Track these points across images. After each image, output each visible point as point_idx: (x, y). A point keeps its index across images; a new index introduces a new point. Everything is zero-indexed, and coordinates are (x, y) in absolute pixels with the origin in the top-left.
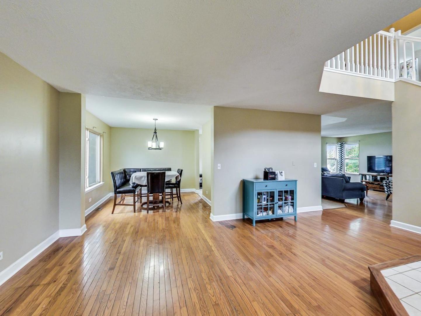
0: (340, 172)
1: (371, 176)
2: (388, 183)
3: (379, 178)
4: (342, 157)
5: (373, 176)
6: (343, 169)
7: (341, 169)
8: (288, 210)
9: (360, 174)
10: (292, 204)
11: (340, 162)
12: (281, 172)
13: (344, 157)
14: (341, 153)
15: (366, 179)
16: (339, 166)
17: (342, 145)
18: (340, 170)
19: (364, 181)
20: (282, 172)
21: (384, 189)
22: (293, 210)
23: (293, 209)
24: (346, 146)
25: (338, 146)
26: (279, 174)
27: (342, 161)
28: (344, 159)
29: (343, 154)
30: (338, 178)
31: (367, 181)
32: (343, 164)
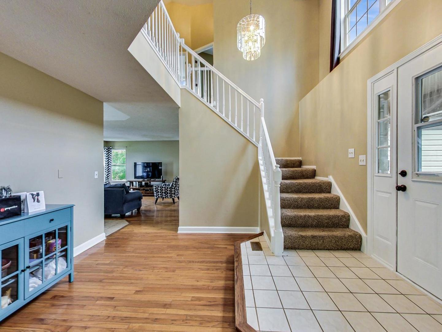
0: (106, 180)
1: (137, 182)
2: (157, 188)
3: (143, 183)
4: (110, 163)
5: (139, 183)
6: (110, 177)
7: (108, 177)
8: (56, 270)
9: (128, 181)
10: (64, 253)
11: (107, 170)
12: (35, 193)
13: (111, 164)
14: (108, 159)
15: (133, 186)
16: (105, 174)
17: (109, 150)
18: (106, 178)
19: (131, 188)
20: (38, 195)
21: (153, 193)
22: (66, 264)
23: (65, 262)
24: (112, 151)
25: (105, 151)
26: (30, 200)
27: (109, 168)
28: (111, 166)
29: (110, 161)
30: (118, 190)
31: (134, 187)
32: (110, 171)
